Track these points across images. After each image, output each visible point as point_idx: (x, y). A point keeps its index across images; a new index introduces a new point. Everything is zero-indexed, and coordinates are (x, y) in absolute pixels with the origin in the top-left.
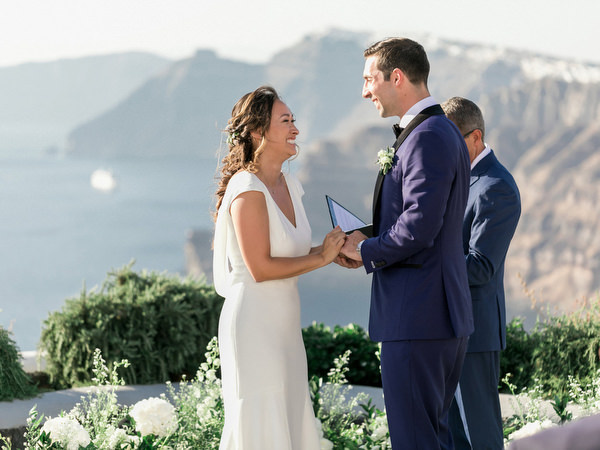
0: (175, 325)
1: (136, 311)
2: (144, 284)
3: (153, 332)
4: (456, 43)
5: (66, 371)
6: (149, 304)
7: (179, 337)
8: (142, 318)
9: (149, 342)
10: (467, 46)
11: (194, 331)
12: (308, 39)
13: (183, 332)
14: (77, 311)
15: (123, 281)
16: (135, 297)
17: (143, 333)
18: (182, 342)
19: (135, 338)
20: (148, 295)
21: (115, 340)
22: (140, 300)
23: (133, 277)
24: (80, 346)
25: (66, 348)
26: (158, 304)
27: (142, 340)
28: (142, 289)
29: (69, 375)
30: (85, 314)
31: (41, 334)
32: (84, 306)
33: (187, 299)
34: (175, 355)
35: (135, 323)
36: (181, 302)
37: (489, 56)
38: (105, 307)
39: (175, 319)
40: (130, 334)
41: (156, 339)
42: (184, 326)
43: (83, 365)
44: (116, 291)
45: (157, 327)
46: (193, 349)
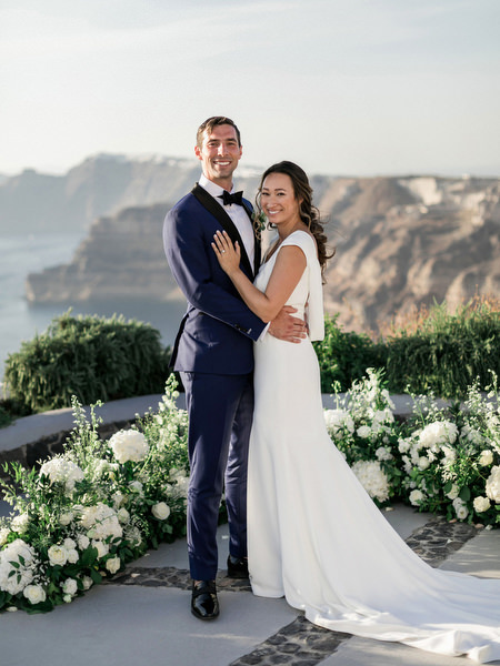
0: (111, 357)
1: (80, 347)
2: (83, 326)
3: (94, 364)
4: (173, 159)
5: (27, 398)
6: (90, 342)
7: (114, 366)
8: (85, 354)
9: (91, 372)
10: (179, 160)
11: (125, 360)
12: (88, 159)
13: (117, 362)
14: (33, 351)
15: (64, 324)
16: (77, 338)
17: (86, 365)
18: (117, 370)
19: (81, 369)
20: (88, 336)
21: (66, 372)
22: (81, 339)
23: (73, 322)
24: (38, 379)
25: (26, 381)
26: (95, 341)
27: (87, 371)
28: (81, 331)
29: (30, 402)
30: (39, 353)
31: (4, 371)
32: (37, 346)
33: (115, 337)
34: (112, 380)
35: (79, 358)
36: (113, 339)
38: (55, 346)
39: (110, 353)
40: (76, 366)
41: (96, 368)
42: (118, 357)
43: (42, 393)
44: (60, 334)
45: (97, 360)
46: (125, 374)
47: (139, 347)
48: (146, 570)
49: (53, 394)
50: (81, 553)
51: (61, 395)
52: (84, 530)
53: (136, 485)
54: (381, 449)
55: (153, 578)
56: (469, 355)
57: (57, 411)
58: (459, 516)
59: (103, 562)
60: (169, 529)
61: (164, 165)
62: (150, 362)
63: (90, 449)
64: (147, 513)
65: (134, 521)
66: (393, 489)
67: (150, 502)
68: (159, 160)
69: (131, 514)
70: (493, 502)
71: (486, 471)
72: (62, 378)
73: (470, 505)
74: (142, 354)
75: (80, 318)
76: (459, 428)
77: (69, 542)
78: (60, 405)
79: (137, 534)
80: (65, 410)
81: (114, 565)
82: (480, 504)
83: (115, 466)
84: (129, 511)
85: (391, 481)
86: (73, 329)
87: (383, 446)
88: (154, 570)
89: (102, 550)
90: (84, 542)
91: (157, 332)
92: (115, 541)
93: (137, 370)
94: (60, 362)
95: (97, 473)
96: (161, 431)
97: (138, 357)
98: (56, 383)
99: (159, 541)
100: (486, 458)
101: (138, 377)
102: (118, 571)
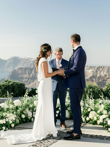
0: (15, 88)
1: (9, 86)
2: (9, 82)
4: (29, 58)
6: (11, 85)
7: (15, 90)
8: (9, 87)
10: (31, 59)
11: (18, 89)
12: (12, 57)
13: (16, 89)
15: (6, 81)
16: (8, 84)
17: (10, 89)
20: (10, 84)
21: (6, 90)
22: (9, 84)
26: (12, 85)
27: (10, 90)
28: (9, 83)
33: (16, 84)
35: (8, 88)
36: (15, 85)
37: (33, 60)
38: (4, 85)
39: (15, 87)
40: (8, 89)
41: (12, 90)
42: (16, 88)
44: (5, 83)
45: (12, 89)
46: (18, 92)
47: (21, 87)
48: (19, 127)
49: (2, 95)
50: (6, 122)
51: (4, 95)
52: (7, 118)
53: (18, 111)
54: (68, 108)
55: (21, 129)
56: (87, 92)
57: (3, 98)
58: (83, 121)
59: (11, 125)
60: (24, 120)
61: (28, 59)
62: (23, 90)
63: (10, 102)
64: (20, 116)
65: (18, 117)
66: (70, 116)
67: (21, 114)
68: (27, 58)
69: (17, 116)
70: (90, 119)
71: (89, 112)
72: (5, 92)
73: (86, 119)
74: (21, 88)
75: (9, 80)
76: (84, 104)
77: (4, 119)
78: (4, 97)
79: (18, 120)
80: (4, 98)
81: (13, 125)
82: (88, 119)
83: (14, 107)
84: (17, 115)
85: (70, 114)
86: (8, 82)
87: (69, 107)
88: (21, 127)
89: (11, 122)
90: (7, 120)
91: (25, 84)
92: (13, 121)
93: (20, 91)
94: (4, 88)
95: (11, 107)
96: (24, 101)
97: (20, 89)
98: (3, 93)
99: (22, 123)
100: (89, 110)
101: (20, 93)
102: (14, 127)
